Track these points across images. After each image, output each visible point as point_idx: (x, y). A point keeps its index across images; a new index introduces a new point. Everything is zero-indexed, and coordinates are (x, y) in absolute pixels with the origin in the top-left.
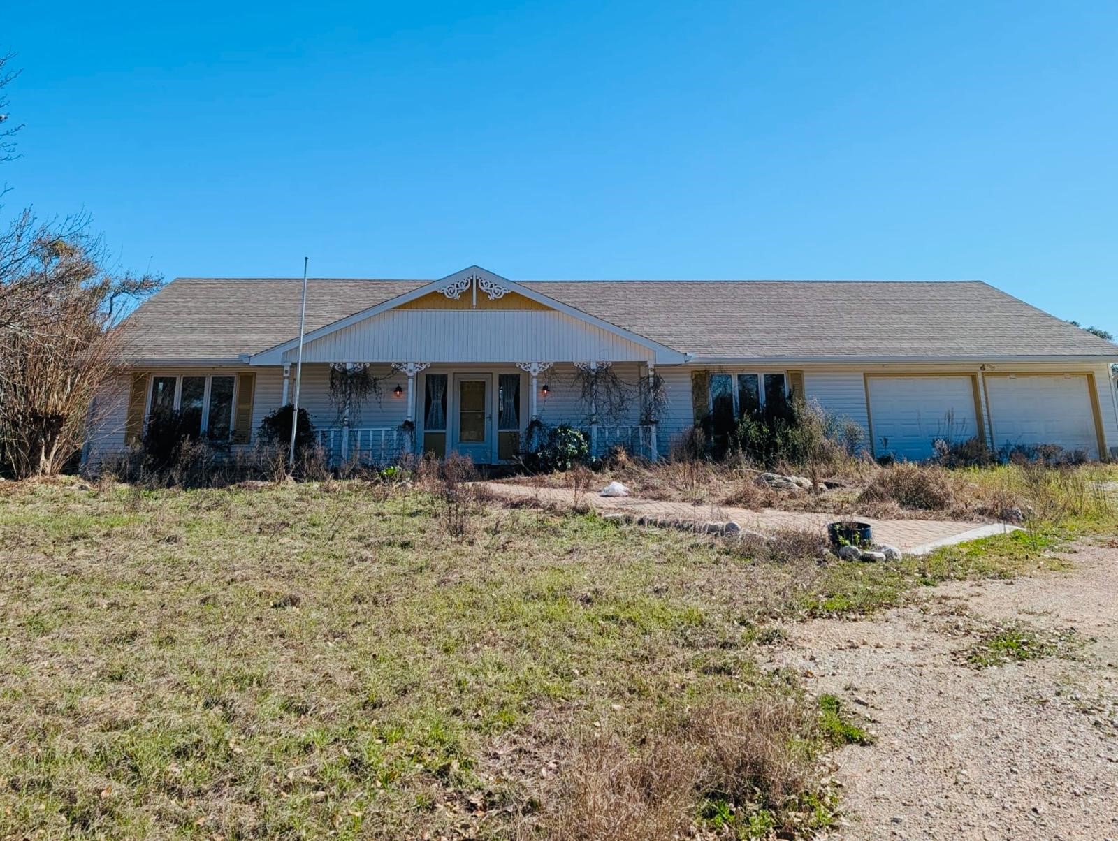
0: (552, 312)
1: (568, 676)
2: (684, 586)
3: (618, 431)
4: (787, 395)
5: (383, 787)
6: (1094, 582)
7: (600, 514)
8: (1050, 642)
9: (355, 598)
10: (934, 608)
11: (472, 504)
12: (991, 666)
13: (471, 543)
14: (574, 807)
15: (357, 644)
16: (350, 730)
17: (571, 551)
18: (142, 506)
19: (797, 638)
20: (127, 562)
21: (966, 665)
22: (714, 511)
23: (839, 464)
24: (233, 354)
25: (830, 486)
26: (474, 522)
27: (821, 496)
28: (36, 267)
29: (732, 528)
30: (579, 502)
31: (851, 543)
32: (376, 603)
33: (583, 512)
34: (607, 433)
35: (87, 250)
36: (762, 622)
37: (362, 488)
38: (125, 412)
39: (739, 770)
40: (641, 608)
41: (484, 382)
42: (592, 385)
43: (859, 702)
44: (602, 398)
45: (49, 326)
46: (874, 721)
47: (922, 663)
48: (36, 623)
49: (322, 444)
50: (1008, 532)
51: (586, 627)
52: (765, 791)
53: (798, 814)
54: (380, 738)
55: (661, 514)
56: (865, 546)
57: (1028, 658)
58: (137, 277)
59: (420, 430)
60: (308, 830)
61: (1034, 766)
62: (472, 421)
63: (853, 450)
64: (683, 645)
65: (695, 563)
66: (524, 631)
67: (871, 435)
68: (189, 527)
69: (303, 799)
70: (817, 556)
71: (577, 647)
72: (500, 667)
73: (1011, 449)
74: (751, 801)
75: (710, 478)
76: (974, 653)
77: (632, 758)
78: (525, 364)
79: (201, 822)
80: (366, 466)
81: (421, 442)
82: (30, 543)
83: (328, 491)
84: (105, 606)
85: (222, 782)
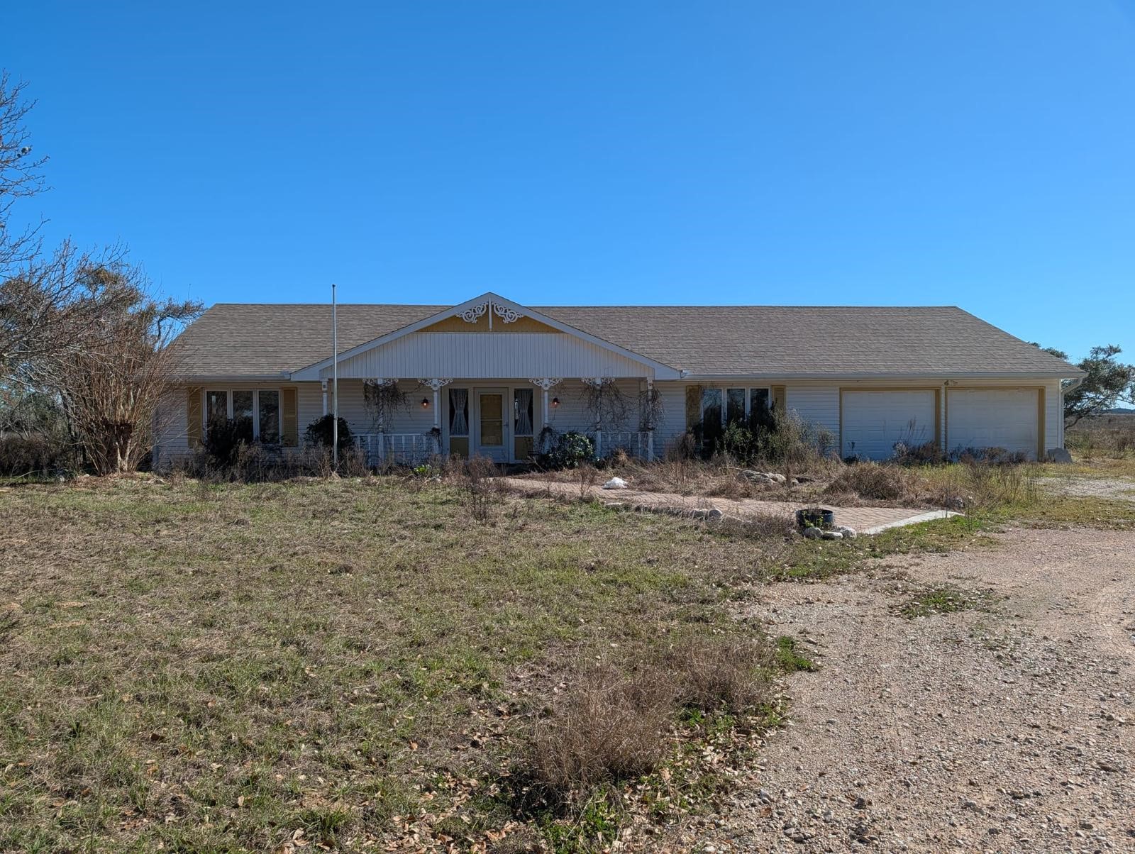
0: (562, 334)
1: (576, 624)
2: (671, 558)
3: (620, 436)
4: (770, 406)
5: (428, 700)
6: (1015, 555)
7: (603, 503)
8: (972, 599)
9: (398, 567)
10: (879, 574)
11: (493, 495)
12: (920, 616)
13: (493, 525)
14: (579, 713)
15: (402, 600)
16: (400, 661)
17: (578, 532)
18: (211, 496)
19: (763, 596)
20: (204, 540)
21: (899, 615)
22: (700, 500)
23: (811, 463)
24: (276, 371)
25: (801, 481)
26: (495, 509)
27: (793, 489)
28: (85, 294)
29: (715, 514)
30: (585, 493)
31: (815, 525)
32: (416, 570)
33: (588, 501)
34: (610, 439)
35: (129, 278)
36: (736, 585)
37: (399, 482)
38: (185, 422)
39: (710, 689)
40: (636, 574)
41: (501, 396)
42: (597, 398)
43: (810, 642)
44: (606, 408)
45: (106, 347)
46: (820, 655)
47: (864, 614)
48: (136, 585)
49: (361, 447)
50: (949, 516)
51: (590, 588)
52: (730, 703)
53: (755, 718)
54: (425, 667)
55: (655, 503)
56: (826, 528)
57: (951, 611)
58: (180, 303)
59: (446, 435)
60: (372, 729)
61: (944, 686)
62: (491, 428)
63: (823, 452)
64: (670, 601)
65: (682, 541)
66: (539, 591)
67: (840, 440)
68: (254, 514)
69: (366, 708)
70: (785, 536)
71: (583, 603)
72: (520, 617)
73: (962, 451)
74: (718, 709)
75: (698, 475)
76: (908, 607)
77: (627, 680)
78: (537, 380)
79: (289, 723)
80: (401, 465)
81: (447, 444)
82: (120, 525)
83: (369, 485)
84: (191, 573)
85: (302, 696)
